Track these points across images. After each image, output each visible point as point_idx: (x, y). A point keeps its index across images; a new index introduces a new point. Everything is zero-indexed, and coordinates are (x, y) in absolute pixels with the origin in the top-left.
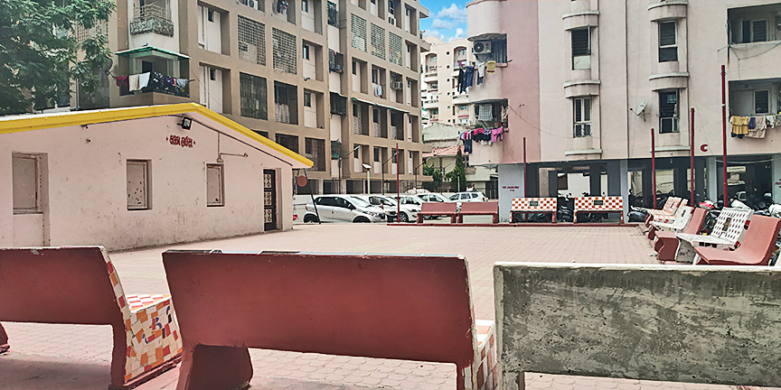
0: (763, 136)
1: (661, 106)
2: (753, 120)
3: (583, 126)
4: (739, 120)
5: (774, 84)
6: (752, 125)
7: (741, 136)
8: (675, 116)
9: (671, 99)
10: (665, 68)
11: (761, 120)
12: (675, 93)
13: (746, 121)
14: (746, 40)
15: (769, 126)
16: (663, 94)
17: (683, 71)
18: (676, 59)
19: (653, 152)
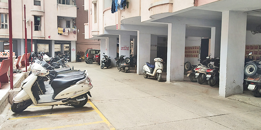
0: (67, 35)
1: (35, 21)
2: (64, 29)
3: (4, 25)
4: (60, 29)
5: (72, 19)
6: (64, 31)
7: (61, 34)
8: (40, 25)
9: (38, 19)
10: (36, 8)
11: (67, 30)
12: (40, 17)
13: (62, 29)
14: (63, 3)
15: (69, 32)
16: (36, 17)
17: (42, 10)
18: (40, 5)
19: (32, 37)
